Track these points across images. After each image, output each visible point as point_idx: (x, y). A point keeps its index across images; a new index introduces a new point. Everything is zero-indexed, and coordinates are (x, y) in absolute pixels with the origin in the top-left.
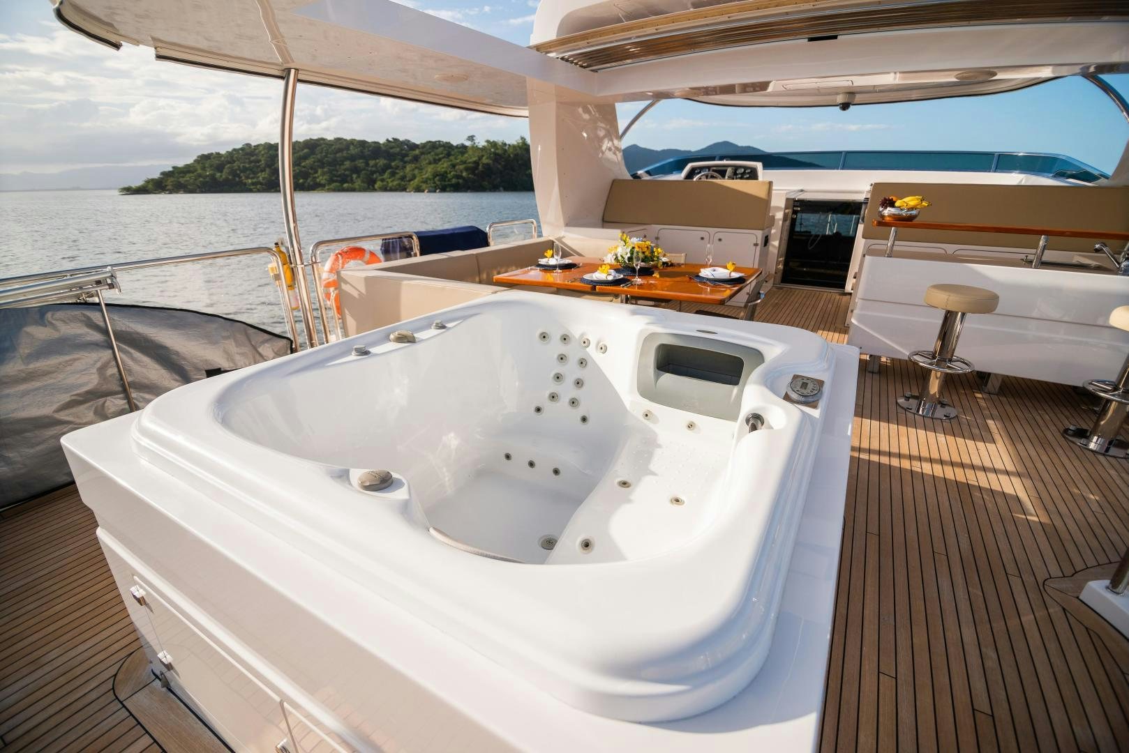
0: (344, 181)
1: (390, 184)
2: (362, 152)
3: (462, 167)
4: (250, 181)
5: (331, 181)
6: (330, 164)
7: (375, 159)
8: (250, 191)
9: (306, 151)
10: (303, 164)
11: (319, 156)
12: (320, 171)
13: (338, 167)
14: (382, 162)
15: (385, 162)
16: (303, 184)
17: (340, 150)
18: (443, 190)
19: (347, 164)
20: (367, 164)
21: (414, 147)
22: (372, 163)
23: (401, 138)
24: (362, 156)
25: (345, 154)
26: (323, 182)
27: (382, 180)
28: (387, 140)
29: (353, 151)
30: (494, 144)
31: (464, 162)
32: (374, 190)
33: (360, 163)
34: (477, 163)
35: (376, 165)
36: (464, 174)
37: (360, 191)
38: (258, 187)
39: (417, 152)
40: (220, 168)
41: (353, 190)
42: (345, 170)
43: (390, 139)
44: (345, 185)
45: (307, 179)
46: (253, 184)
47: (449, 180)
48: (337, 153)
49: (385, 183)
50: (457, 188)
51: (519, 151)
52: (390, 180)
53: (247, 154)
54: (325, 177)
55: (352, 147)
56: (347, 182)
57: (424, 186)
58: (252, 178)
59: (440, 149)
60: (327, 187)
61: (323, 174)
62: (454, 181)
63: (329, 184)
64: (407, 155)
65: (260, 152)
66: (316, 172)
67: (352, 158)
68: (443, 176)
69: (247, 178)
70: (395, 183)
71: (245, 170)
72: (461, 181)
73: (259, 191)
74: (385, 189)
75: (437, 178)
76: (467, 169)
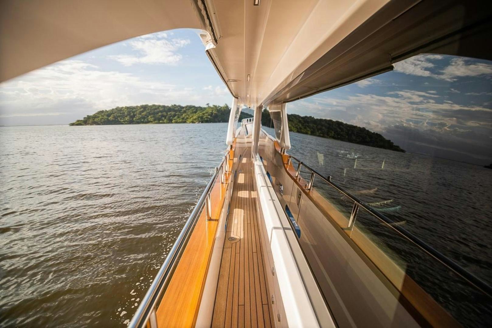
0: (159, 120)
1: (179, 121)
2: (164, 109)
3: (207, 114)
4: (122, 120)
5: (155, 120)
6: (152, 114)
7: (169, 112)
8: (122, 124)
9: (142, 109)
10: (142, 114)
11: (148, 111)
12: (150, 117)
13: (156, 115)
14: (173, 113)
15: (174, 113)
16: (143, 121)
17: (156, 109)
18: (202, 122)
19: (160, 114)
20: (167, 114)
21: (183, 108)
22: (169, 113)
23: (177, 104)
24: (164, 111)
25: (158, 110)
26: (151, 120)
27: (175, 119)
28: (172, 105)
29: (161, 109)
30: (215, 106)
31: (207, 113)
32: (172, 123)
33: (165, 114)
34: (212, 113)
35: (170, 114)
36: (209, 117)
37: (166, 123)
38: (126, 122)
39: (184, 109)
40: (109, 115)
41: (164, 123)
42: (159, 116)
43: (173, 105)
44: (161, 121)
45: (144, 119)
46: (124, 121)
47: (204, 119)
48: (154, 110)
49: (176, 120)
50: (207, 122)
51: (225, 109)
52: (178, 119)
53: (118, 110)
54: (152, 119)
55: (160, 108)
56: (161, 120)
57: (195, 121)
58: (123, 119)
59: (193, 108)
60: (153, 122)
61: (151, 117)
62: (206, 119)
63: (154, 121)
64: (181, 110)
65: (124, 110)
66: (148, 117)
67: (161, 112)
68: (202, 118)
69: (121, 119)
70: (181, 120)
71: (119, 116)
72: (208, 119)
73: (126, 124)
74: (176, 122)
75: (200, 118)
76: (209, 115)
